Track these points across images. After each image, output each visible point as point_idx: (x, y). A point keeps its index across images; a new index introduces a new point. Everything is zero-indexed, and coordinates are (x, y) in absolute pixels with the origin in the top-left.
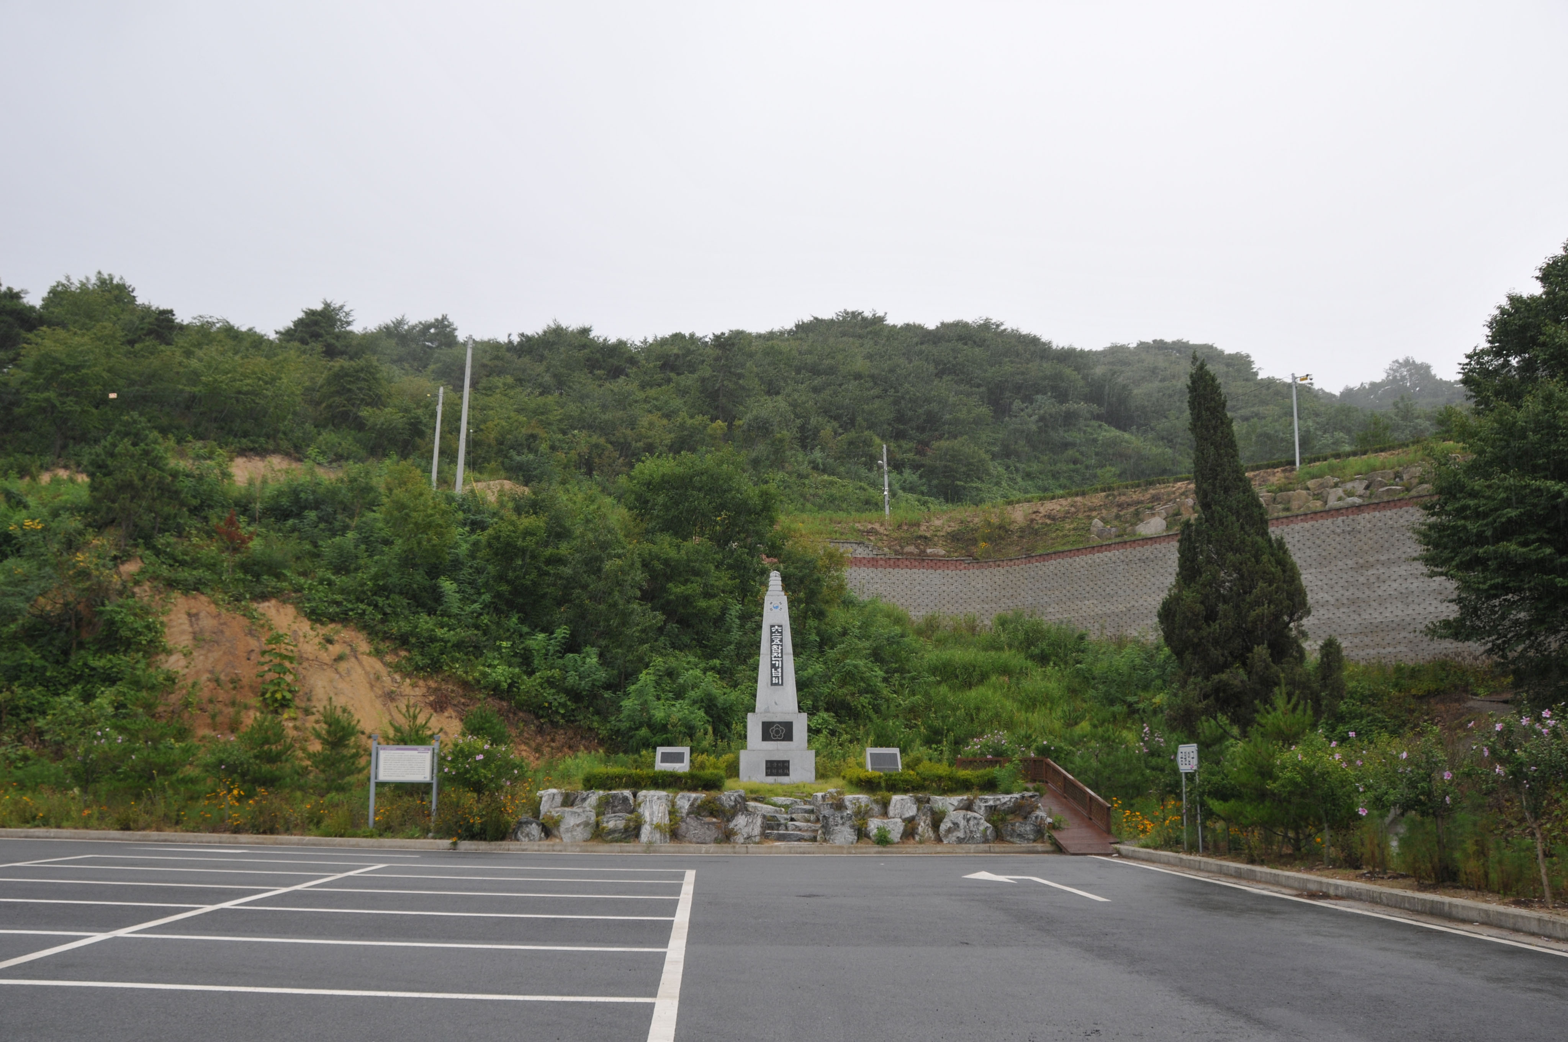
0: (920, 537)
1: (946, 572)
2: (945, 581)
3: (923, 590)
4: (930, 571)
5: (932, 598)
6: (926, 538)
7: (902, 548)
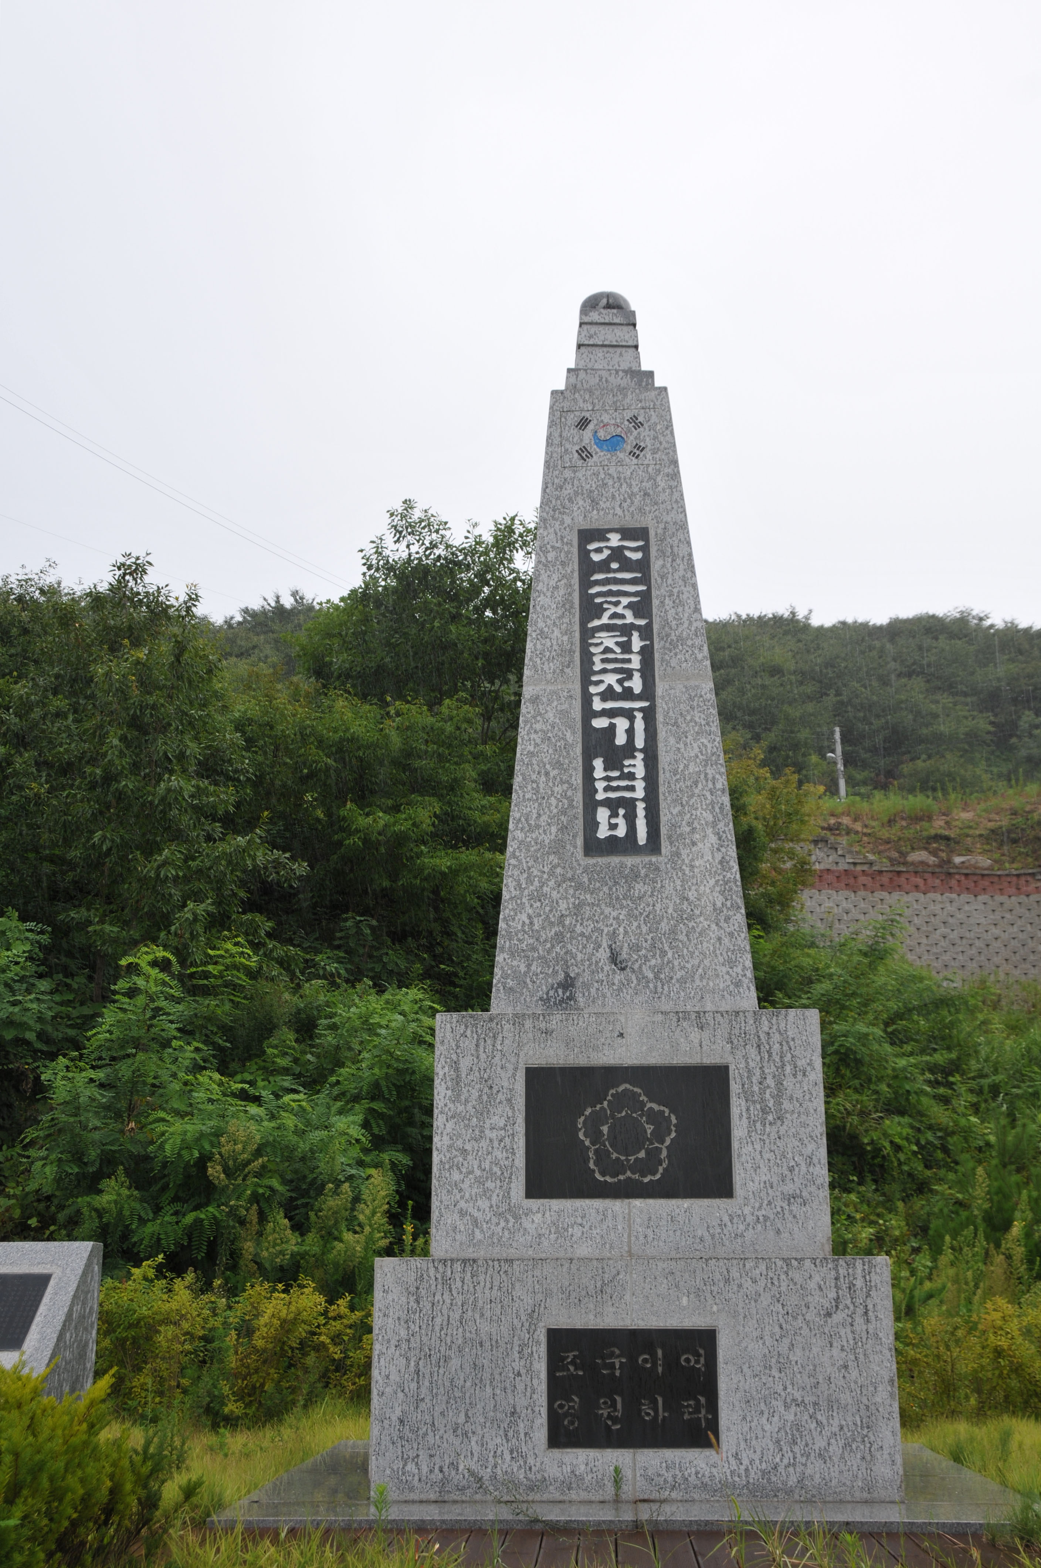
0: (937, 837)
1: (999, 898)
2: (997, 916)
3: (954, 936)
4: (965, 897)
5: (974, 951)
6: (947, 839)
7: (903, 855)
